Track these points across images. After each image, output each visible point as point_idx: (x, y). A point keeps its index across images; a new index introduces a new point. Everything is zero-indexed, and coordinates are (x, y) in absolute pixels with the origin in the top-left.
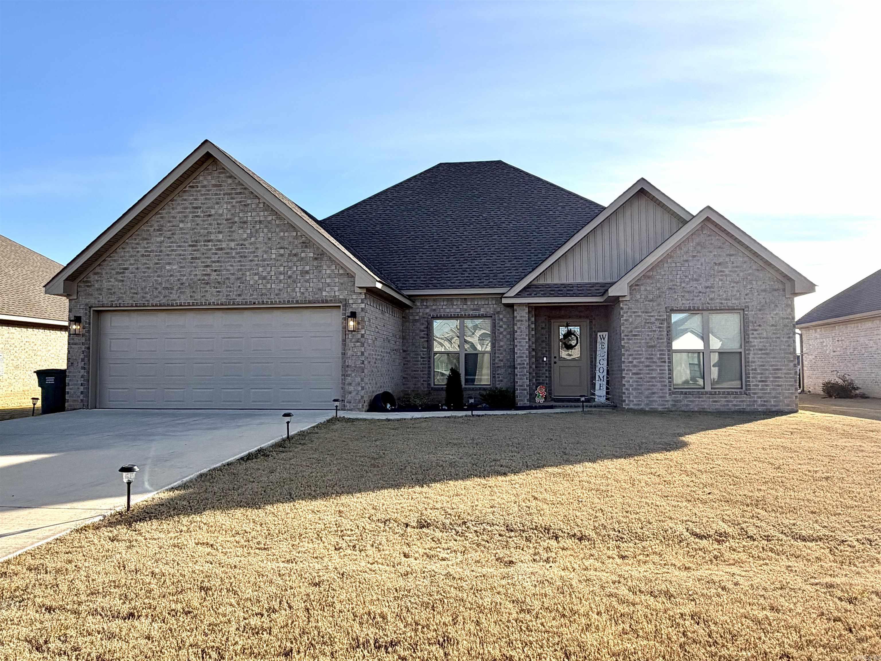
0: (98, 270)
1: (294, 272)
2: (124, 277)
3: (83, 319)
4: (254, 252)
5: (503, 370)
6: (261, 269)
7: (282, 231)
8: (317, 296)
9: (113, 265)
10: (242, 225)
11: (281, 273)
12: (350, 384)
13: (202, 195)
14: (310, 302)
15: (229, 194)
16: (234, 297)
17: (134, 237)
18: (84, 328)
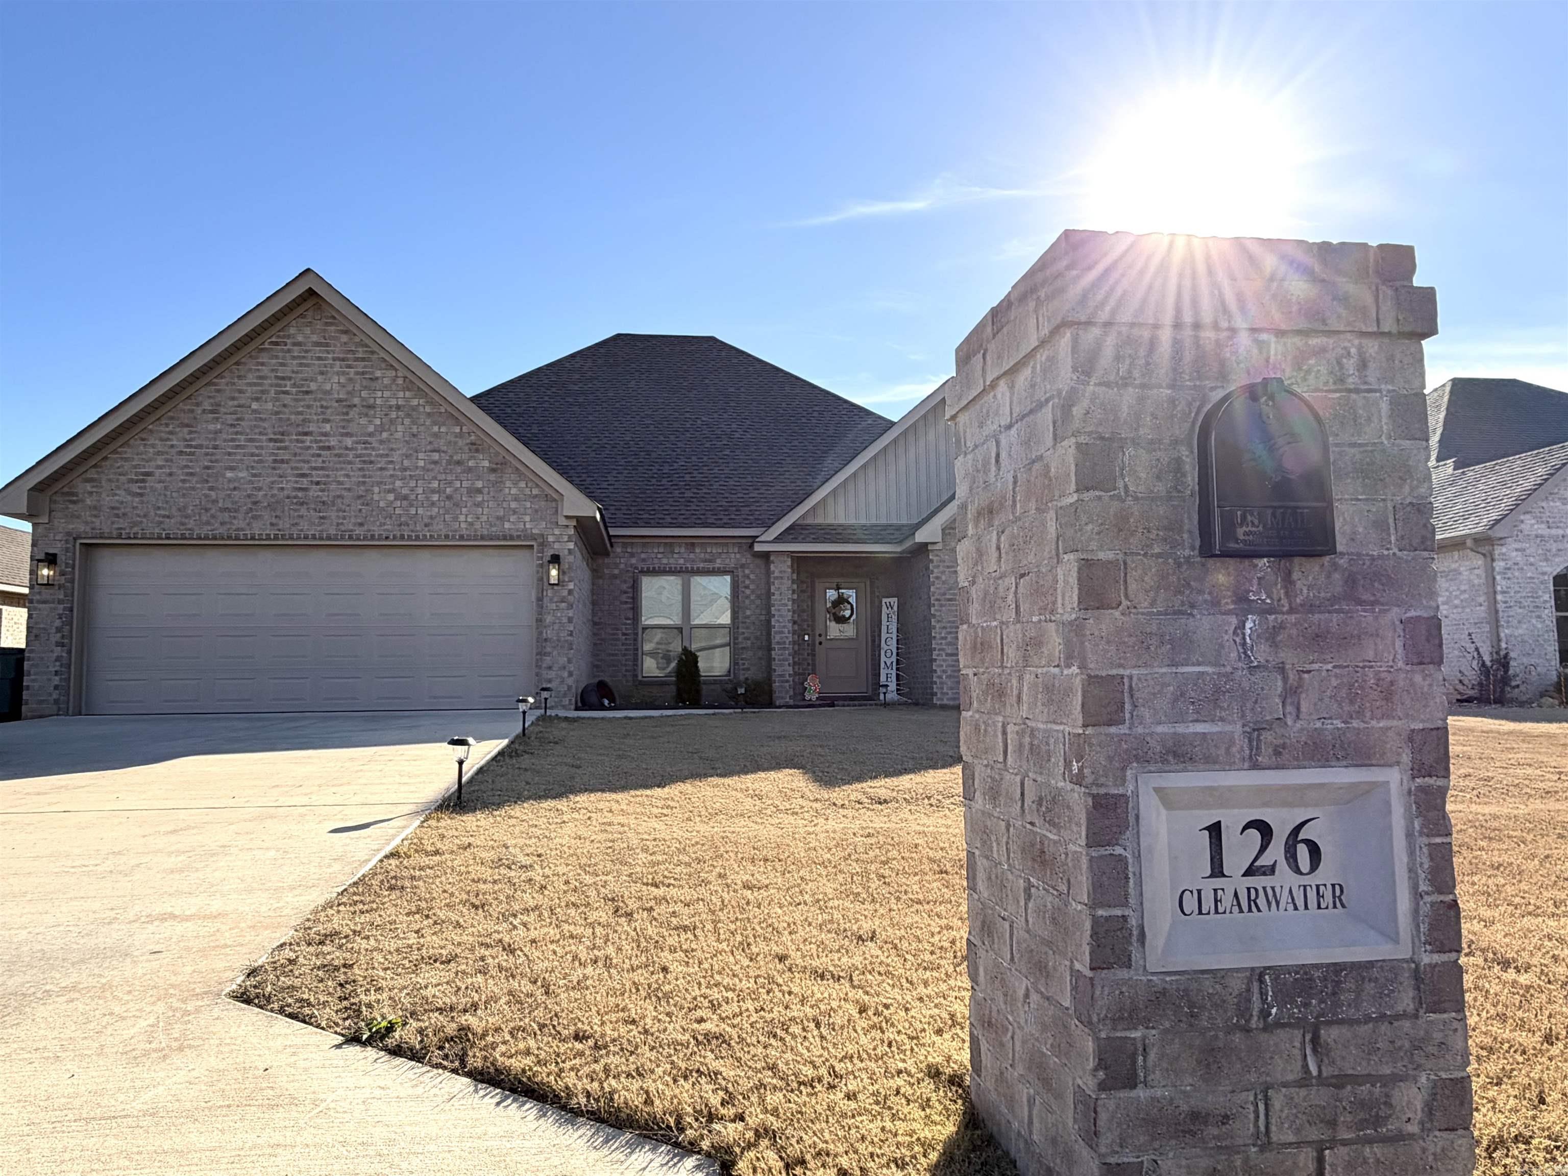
0: (92, 474)
1: (457, 489)
2: (145, 488)
3: (61, 558)
4: (387, 455)
5: (750, 653)
6: (398, 483)
7: (435, 423)
8: (494, 529)
9: (122, 466)
10: (365, 410)
11: (433, 491)
12: (550, 668)
13: (294, 358)
14: (483, 538)
15: (343, 360)
16: (351, 527)
17: (163, 422)
18: (62, 574)
